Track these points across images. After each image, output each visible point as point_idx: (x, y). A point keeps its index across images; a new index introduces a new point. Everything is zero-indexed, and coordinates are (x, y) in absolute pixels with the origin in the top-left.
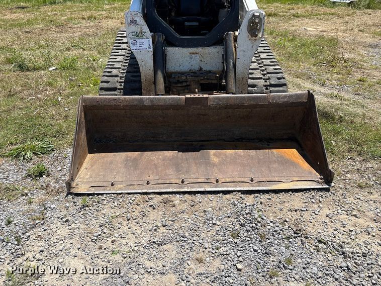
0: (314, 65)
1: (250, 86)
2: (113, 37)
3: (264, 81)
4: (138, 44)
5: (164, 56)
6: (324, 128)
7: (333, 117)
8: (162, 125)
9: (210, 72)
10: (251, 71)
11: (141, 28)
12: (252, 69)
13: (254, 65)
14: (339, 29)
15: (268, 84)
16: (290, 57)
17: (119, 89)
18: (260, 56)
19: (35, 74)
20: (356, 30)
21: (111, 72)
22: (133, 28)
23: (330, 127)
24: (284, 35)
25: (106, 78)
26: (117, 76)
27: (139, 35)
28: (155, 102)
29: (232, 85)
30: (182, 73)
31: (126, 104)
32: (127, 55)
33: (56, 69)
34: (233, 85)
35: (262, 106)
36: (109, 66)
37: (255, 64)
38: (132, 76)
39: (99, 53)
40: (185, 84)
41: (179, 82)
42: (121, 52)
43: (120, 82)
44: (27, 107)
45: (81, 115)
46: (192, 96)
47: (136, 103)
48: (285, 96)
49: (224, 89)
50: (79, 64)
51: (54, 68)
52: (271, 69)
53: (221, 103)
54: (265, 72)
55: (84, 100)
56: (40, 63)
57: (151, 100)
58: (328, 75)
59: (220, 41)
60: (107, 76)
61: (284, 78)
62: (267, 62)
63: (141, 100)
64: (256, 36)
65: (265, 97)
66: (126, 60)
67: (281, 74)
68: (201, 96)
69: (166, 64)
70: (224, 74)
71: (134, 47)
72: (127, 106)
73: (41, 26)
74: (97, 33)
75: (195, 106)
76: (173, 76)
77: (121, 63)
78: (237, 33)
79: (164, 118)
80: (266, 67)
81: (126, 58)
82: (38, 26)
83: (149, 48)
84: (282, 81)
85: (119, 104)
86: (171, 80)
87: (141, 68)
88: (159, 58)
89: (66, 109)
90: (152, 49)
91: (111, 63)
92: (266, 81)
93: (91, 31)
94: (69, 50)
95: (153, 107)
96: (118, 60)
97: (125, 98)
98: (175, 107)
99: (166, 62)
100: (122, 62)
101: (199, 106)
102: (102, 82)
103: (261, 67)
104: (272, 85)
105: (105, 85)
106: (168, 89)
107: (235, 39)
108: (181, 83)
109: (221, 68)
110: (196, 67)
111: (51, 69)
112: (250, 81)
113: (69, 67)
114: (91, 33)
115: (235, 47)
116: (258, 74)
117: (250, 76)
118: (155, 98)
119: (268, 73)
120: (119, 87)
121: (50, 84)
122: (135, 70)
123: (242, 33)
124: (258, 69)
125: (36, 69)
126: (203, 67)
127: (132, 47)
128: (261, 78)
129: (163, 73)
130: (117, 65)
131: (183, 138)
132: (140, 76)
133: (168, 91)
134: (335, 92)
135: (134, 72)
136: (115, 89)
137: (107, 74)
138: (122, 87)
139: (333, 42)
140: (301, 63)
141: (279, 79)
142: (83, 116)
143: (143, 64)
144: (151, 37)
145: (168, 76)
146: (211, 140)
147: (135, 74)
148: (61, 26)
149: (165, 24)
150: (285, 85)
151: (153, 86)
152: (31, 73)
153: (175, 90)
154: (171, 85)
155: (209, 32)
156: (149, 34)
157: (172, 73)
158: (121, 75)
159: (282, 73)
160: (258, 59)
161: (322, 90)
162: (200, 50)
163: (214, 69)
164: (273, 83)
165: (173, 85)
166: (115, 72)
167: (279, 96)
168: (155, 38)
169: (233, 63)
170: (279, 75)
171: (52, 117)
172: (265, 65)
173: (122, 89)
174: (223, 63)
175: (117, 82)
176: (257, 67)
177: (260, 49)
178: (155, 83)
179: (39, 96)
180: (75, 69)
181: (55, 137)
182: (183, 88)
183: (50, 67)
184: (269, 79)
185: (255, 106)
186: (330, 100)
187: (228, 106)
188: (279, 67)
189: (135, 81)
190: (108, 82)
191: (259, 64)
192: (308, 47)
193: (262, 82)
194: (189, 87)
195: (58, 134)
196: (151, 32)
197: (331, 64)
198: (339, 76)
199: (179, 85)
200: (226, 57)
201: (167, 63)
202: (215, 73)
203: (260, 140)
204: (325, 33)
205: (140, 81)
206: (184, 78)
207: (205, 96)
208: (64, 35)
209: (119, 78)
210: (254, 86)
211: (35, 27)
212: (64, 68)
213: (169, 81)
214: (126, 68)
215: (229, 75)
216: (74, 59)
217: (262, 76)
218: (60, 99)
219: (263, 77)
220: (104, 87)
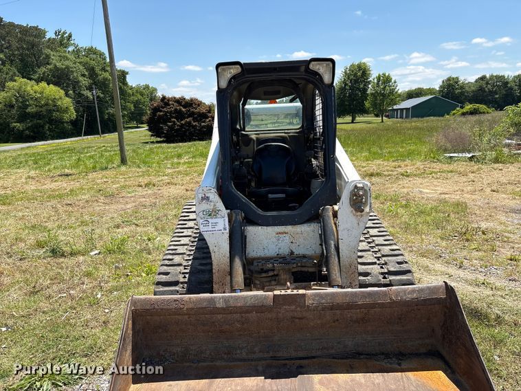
0: (442, 239)
1: (361, 274)
2: (175, 208)
3: (379, 267)
4: (210, 224)
5: (244, 238)
6: (479, 334)
7: (487, 317)
8: (240, 335)
9: (304, 256)
10: (360, 254)
11: (215, 205)
12: (361, 251)
13: (363, 246)
14: (465, 189)
15: (386, 271)
16: (407, 228)
17: (182, 283)
18: (368, 232)
19: (69, 261)
20: (488, 190)
21: (172, 260)
22: (205, 206)
23: (486, 332)
24: (394, 199)
25: (165, 267)
26: (180, 265)
27: (213, 213)
28: (232, 303)
29: (336, 275)
30: (267, 259)
31: (191, 306)
32: (195, 235)
33: (99, 253)
34: (338, 275)
35: (382, 305)
36: (170, 252)
37: (364, 243)
38: (201, 264)
39: (157, 229)
40: (271, 274)
41: (262, 271)
42: (186, 232)
43: (183, 273)
44: (53, 310)
45: (128, 325)
46: (283, 292)
47: (205, 304)
48: (413, 291)
49: (325, 280)
50: (129, 245)
51: (97, 252)
52: (386, 250)
53: (323, 301)
54: (379, 255)
55: (134, 302)
56: (80, 245)
57: (226, 300)
58: (465, 253)
59: (316, 217)
60: (167, 265)
61: (406, 262)
62: (380, 240)
63: (212, 300)
64: (362, 211)
65: (385, 292)
66: (193, 242)
67: (401, 257)
68: (295, 292)
69: (245, 247)
70: (324, 259)
71: (206, 229)
72: (193, 309)
73: (86, 197)
74: (155, 204)
75: (287, 307)
76: (255, 264)
77: (186, 247)
78: (336, 207)
79: (243, 324)
80: (380, 247)
81: (193, 240)
82: (83, 197)
83: (225, 229)
84: (405, 267)
85: (182, 306)
86: (252, 268)
87: (213, 255)
88: (237, 241)
89: (107, 311)
90: (228, 231)
91: (172, 247)
92: (382, 268)
93: (147, 201)
94: (118, 227)
95: (228, 310)
96: (182, 242)
97: (190, 299)
98: (260, 308)
99: (245, 245)
100: (187, 245)
101: (294, 307)
102: (160, 274)
103: (372, 247)
104: (390, 273)
105: (164, 278)
106: (248, 281)
107: (335, 215)
108: (267, 271)
109: (318, 251)
110: (285, 250)
111: (92, 253)
112: (360, 267)
113: (118, 249)
114: (148, 204)
115: (335, 224)
116: (369, 257)
117: (360, 260)
118: (232, 297)
119: (383, 256)
120: (182, 280)
121: (88, 275)
122: (205, 255)
123: (343, 207)
124: (369, 251)
125: (72, 254)
126: (294, 251)
127: (202, 229)
128: (375, 263)
129: (241, 260)
130: (181, 250)
131: (271, 354)
132: (211, 264)
133: (248, 285)
134: (481, 278)
135: (204, 258)
136: (176, 283)
137: (167, 262)
138: (186, 280)
139: (461, 207)
140: (423, 236)
141: (399, 263)
142: (130, 326)
143: (216, 249)
144: (227, 215)
145: (248, 264)
146: (314, 357)
147: (204, 262)
148: (112, 195)
149: (244, 199)
150: (409, 272)
151: (229, 277)
152: (66, 260)
153: (258, 282)
154: (252, 276)
155: (301, 205)
156: (225, 212)
157: (254, 259)
158: (185, 263)
159: (402, 255)
160: (367, 236)
161: (461, 273)
162: (289, 228)
163: (309, 252)
164: (392, 269)
165: (256, 275)
166: (177, 259)
167: (405, 291)
168: (232, 217)
169: (335, 245)
170: (400, 259)
171: (86, 324)
172: (377, 245)
173: (185, 283)
174: (321, 245)
175: (179, 274)
176: (367, 248)
177: (370, 224)
178: (231, 274)
179: (72, 292)
180: (124, 253)
181: (86, 356)
182: (269, 279)
183: (92, 250)
184: (386, 264)
185: (373, 306)
186: (476, 289)
187: (335, 307)
188: (397, 248)
189: (203, 271)
190: (167, 274)
191: (369, 243)
192: (429, 215)
193: (375, 269)
194: (277, 278)
195: (92, 352)
196: (227, 209)
197: (465, 236)
198: (480, 253)
199: (264, 275)
200: (324, 237)
201: (247, 246)
202: (311, 258)
203: (387, 355)
204: (447, 196)
205: (211, 271)
206: (270, 266)
207: (301, 292)
208: (113, 207)
209: (182, 268)
210: (366, 274)
211: (79, 198)
212: (110, 252)
213: (249, 270)
214: (192, 253)
215: (331, 262)
216: (123, 240)
217: (376, 260)
218: (99, 296)
219: (378, 262)
220: (162, 280)
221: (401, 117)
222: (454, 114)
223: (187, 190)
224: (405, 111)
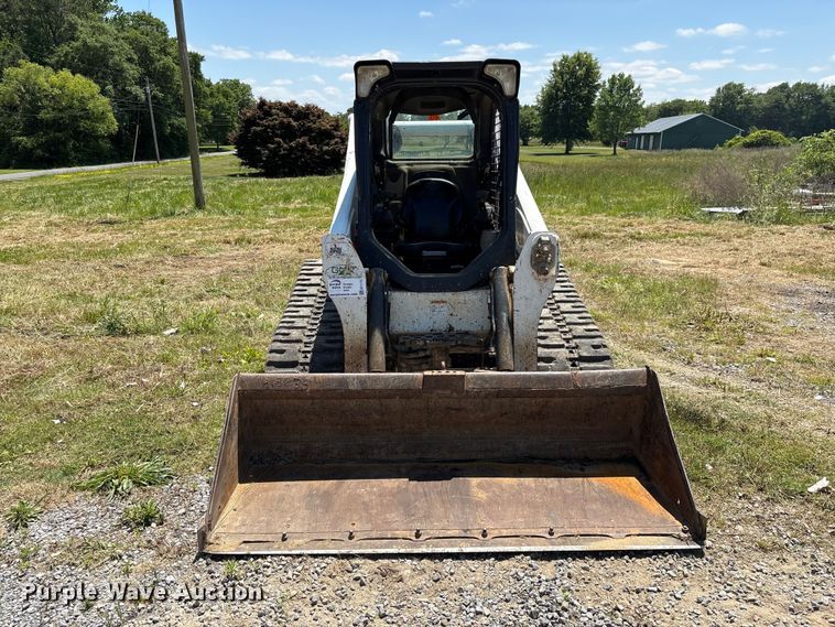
0: (671, 326)
1: (541, 359)
3: (567, 351)
4: (342, 286)
5: (386, 306)
7: (708, 421)
8: (378, 430)
9: (467, 333)
10: (541, 334)
11: (348, 260)
12: (545, 330)
13: (549, 324)
14: (721, 261)
15: (576, 356)
16: (624, 311)
17: (302, 364)
18: (559, 307)
19: (138, 342)
20: (755, 264)
21: (288, 334)
22: (335, 261)
23: (701, 438)
24: (613, 272)
25: (279, 344)
26: (299, 341)
27: (345, 271)
28: (369, 385)
29: (507, 355)
30: (418, 336)
31: (316, 387)
32: (318, 305)
33: (177, 332)
34: (510, 356)
35: (563, 394)
36: (285, 325)
37: (550, 321)
38: (328, 342)
39: (258, 303)
40: (422, 354)
41: (410, 351)
42: (306, 301)
43: (304, 352)
44: (123, 401)
45: (233, 408)
46: (436, 373)
47: (334, 386)
48: (605, 377)
49: (493, 363)
50: (219, 323)
51: (173, 330)
52: (580, 330)
53: (487, 386)
54: (569, 336)
55: (242, 381)
56: (149, 321)
57: (362, 381)
58: (700, 345)
59: (484, 282)
60: (281, 341)
61: (605, 346)
62: (574, 318)
63: (343, 381)
64: (546, 273)
65: (568, 376)
66: (316, 314)
67: (600, 339)
68: (451, 373)
69: (389, 320)
70: (493, 337)
71: (335, 291)
72: (318, 391)
73: (147, 256)
74: (253, 269)
75: (440, 392)
76: (401, 340)
77: (306, 319)
78: (512, 268)
79: (383, 415)
80: (571, 327)
81: (316, 311)
82: (140, 256)
83: (361, 293)
84: (602, 352)
85: (304, 387)
86: (397, 347)
87: (344, 326)
88: (378, 310)
89: (195, 404)
90: (365, 295)
91: (288, 319)
92: (571, 352)
93: (241, 265)
94: (200, 297)
95: (364, 393)
96: (301, 314)
97: (315, 378)
98: (405, 393)
99: (389, 315)
100: (309, 317)
101: (448, 392)
102: (271, 352)
103: (561, 326)
104: (582, 359)
105: (277, 357)
106: (391, 363)
107: (511, 279)
108: (416, 351)
109: (487, 327)
110: (441, 326)
111: (167, 332)
112: (540, 350)
113: (202, 328)
114: (241, 269)
115: (510, 291)
116: (555, 339)
117: (542, 342)
118: (369, 377)
119: (575, 337)
120: (302, 360)
121: (165, 360)
122: (333, 330)
123: (522, 269)
124: (557, 330)
125: (137, 332)
126: (454, 326)
127: (331, 291)
128: (562, 346)
129: (383, 334)
130: (299, 323)
132: (342, 341)
133: (391, 366)
134: (712, 376)
135: (331, 334)
136: (293, 364)
137: (281, 337)
138: (308, 360)
139: (708, 286)
140: (646, 323)
141: (594, 347)
142: (236, 410)
143: (349, 319)
144: (364, 275)
145: (392, 342)
146: (474, 460)
147: (332, 338)
148: (186, 255)
149: (390, 256)
150: (607, 358)
151: (366, 356)
152: (131, 340)
153: (404, 365)
154: (397, 356)
155: (465, 266)
156: (362, 270)
157: (399, 335)
158: (306, 340)
159: (601, 337)
160: (556, 312)
161: (688, 371)
162: (448, 296)
163: (473, 329)
164: (585, 354)
165: (402, 356)
166: (295, 334)
167: (594, 376)
168: (371, 275)
169: (508, 319)
170: (596, 341)
171: (170, 418)
172: (568, 324)
173: (307, 364)
174: (490, 318)
175: (294, 352)
176: (554, 327)
177: (558, 296)
178: (368, 352)
179: (144, 380)
180: (212, 333)
181: (174, 453)
182: (418, 362)
183: (165, 328)
184: (577, 347)
185: (551, 394)
186: (704, 390)
187: (500, 393)
188: (596, 327)
189: (331, 350)
190: (282, 352)
191: (558, 321)
192: (658, 294)
193: (563, 353)
194: (429, 360)
195: (181, 449)
196: (365, 267)
197: (704, 324)
198: (720, 347)
199: (412, 356)
200: (494, 308)
201: (391, 317)
202: (475, 335)
203: (568, 460)
204: (692, 270)
205: (342, 350)
206: (421, 343)
207: (459, 373)
208: (189, 272)
209: (302, 345)
210: (549, 360)
211: (134, 258)
212: (192, 331)
213: (394, 349)
214: (315, 327)
215: (502, 339)
216: (210, 316)
217: (563, 342)
218: (183, 385)
219: (566, 345)
220: (275, 360)
221: (646, 148)
222: (730, 145)
223: (301, 251)
224: (652, 137)
